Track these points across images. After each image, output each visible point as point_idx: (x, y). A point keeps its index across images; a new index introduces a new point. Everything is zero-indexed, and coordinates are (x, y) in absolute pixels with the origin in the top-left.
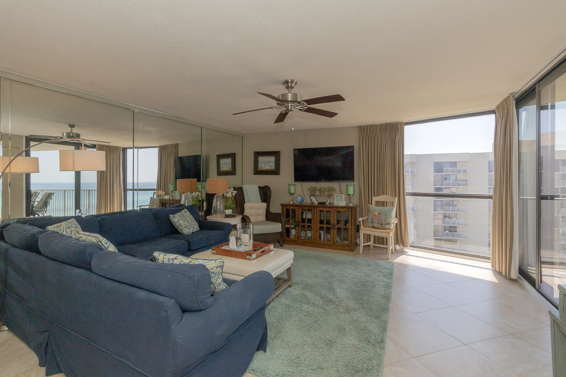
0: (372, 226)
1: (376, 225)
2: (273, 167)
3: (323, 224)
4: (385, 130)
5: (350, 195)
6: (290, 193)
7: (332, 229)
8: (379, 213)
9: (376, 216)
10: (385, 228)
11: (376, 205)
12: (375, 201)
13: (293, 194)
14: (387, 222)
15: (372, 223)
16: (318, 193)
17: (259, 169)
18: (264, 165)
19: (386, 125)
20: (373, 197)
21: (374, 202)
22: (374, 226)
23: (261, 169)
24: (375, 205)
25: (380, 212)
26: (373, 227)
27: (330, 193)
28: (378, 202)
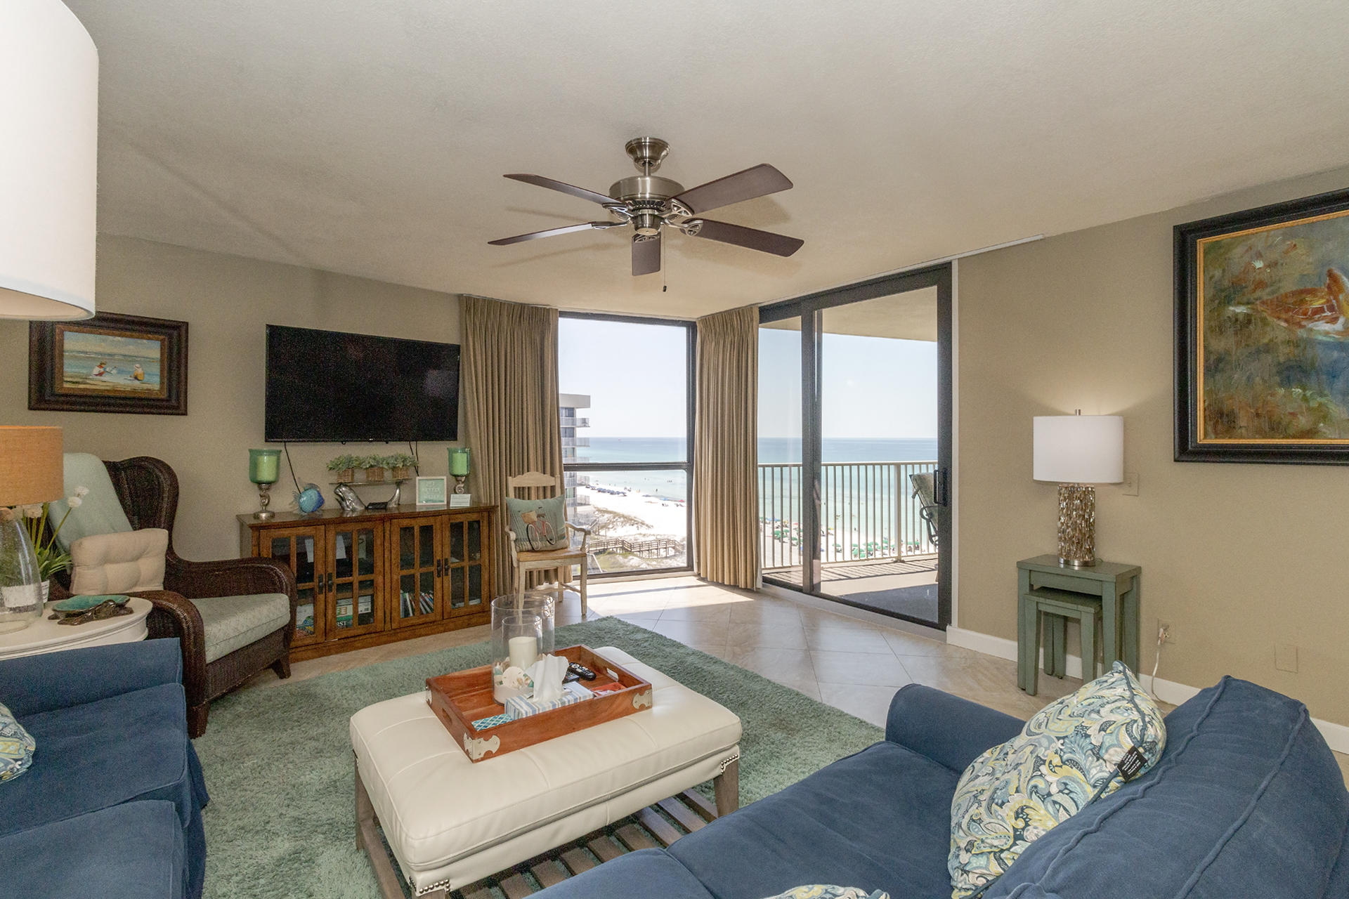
0: (530, 548)
1: (538, 544)
2: (152, 382)
3: (412, 565)
4: (520, 317)
5: (458, 476)
6: (259, 483)
7: (439, 576)
8: (539, 516)
9: (533, 522)
10: (558, 547)
11: (517, 495)
12: (515, 488)
13: (269, 483)
14: (560, 533)
15: (530, 541)
16: (360, 476)
17: (66, 385)
18: (97, 370)
19: (523, 306)
20: (510, 478)
21: (513, 489)
22: (535, 547)
23: (81, 386)
24: (515, 497)
25: (541, 512)
26: (533, 550)
27: (404, 475)
28: (521, 489)
